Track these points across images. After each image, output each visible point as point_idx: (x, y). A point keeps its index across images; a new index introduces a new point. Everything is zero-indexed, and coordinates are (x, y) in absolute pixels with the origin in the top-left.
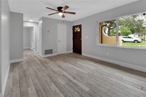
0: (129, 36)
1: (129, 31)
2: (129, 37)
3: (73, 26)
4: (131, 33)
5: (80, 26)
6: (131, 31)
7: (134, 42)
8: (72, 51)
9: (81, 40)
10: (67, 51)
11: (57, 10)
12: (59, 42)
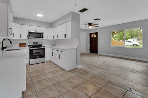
0: (129, 40)
1: (129, 36)
2: (129, 42)
3: (90, 34)
4: (130, 37)
5: (96, 34)
6: (130, 35)
7: (133, 45)
8: (89, 52)
9: (97, 44)
10: (86, 51)
11: (88, 24)
12: (81, 45)
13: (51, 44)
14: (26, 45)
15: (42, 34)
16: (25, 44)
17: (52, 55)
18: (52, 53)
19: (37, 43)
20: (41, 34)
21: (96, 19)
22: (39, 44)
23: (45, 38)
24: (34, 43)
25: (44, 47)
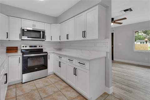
13: (55, 49)
14: (17, 49)
15: (44, 32)
16: (17, 47)
17: (60, 66)
18: (60, 62)
19: (36, 46)
20: (42, 33)
21: (125, 11)
22: (38, 48)
23: (48, 39)
24: (30, 47)
25: (47, 53)
